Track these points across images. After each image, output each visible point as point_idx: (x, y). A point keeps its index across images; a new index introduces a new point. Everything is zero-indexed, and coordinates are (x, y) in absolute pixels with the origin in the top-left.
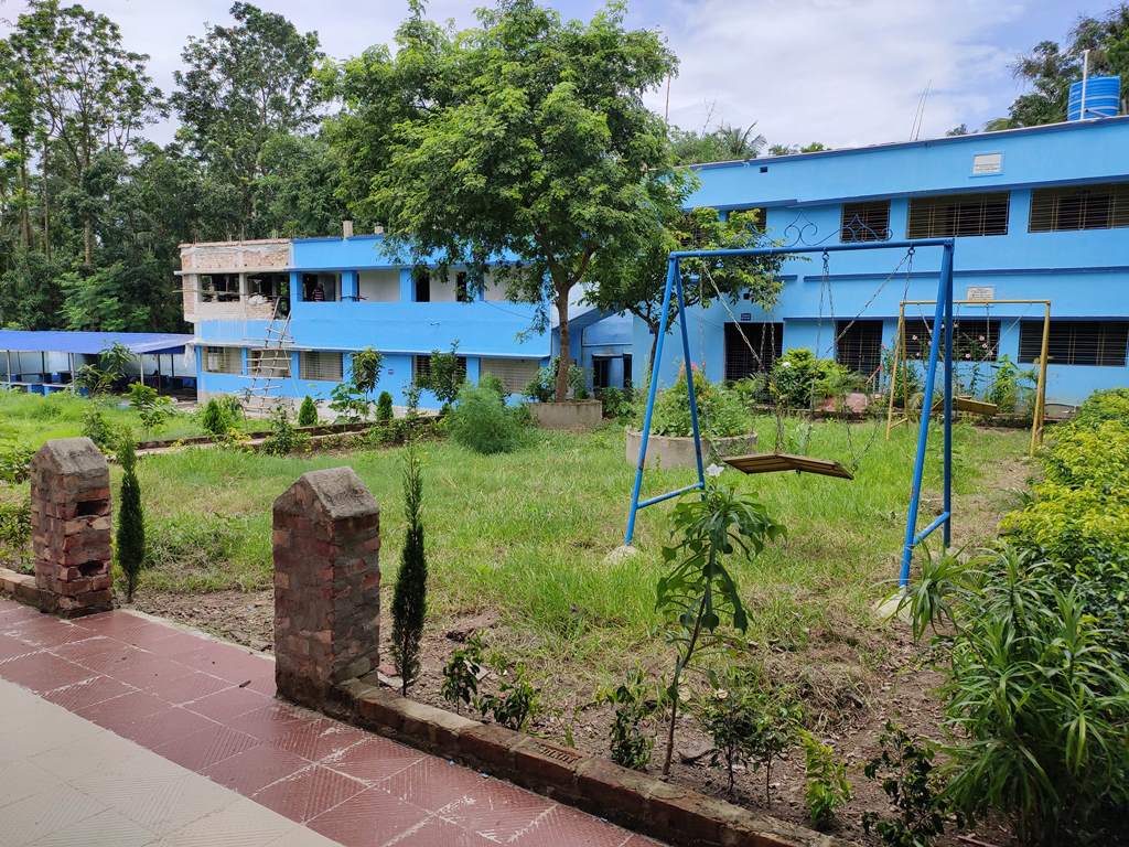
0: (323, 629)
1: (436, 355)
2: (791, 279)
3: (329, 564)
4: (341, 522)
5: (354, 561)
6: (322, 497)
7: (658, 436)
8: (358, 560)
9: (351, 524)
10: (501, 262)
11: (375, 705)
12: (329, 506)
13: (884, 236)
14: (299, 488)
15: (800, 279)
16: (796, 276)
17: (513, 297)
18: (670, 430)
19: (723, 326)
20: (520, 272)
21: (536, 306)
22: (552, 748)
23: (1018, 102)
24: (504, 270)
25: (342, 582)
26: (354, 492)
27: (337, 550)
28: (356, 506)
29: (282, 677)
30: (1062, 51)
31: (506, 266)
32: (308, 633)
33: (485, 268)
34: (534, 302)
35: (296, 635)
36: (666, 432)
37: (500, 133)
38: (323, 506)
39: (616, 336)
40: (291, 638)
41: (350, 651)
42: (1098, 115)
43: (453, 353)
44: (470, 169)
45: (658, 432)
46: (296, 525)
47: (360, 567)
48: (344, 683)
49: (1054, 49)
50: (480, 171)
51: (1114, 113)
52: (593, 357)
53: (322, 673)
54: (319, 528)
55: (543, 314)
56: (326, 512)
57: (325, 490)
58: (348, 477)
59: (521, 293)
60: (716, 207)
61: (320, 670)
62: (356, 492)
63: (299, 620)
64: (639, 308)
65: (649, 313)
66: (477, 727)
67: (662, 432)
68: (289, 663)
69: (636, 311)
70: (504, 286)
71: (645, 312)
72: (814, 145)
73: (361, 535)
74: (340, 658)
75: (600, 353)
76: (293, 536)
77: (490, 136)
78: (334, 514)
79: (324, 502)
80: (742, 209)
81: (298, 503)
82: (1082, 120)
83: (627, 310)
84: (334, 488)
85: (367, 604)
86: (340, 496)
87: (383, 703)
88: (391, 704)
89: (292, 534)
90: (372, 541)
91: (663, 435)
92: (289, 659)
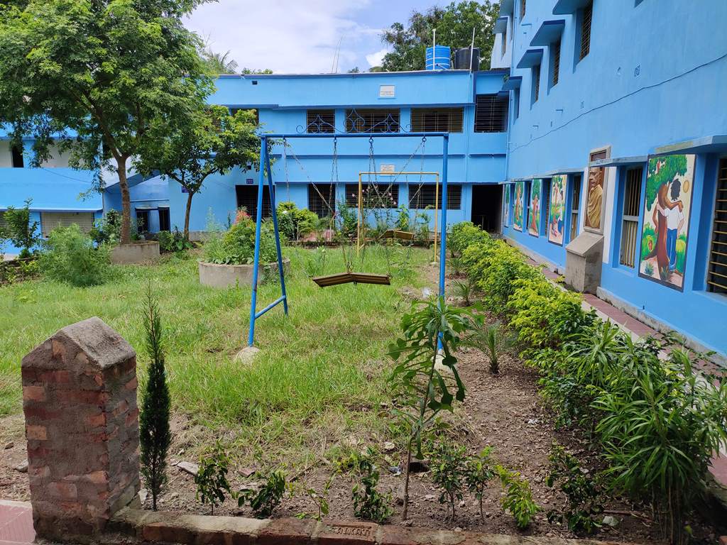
0: (93, 471)
1: (11, 210)
2: (279, 156)
3: (100, 411)
4: (109, 370)
5: (120, 403)
6: (86, 349)
7: (225, 265)
8: (123, 402)
9: (116, 370)
10: (63, 137)
11: (161, 528)
12: (95, 357)
13: (332, 131)
14: (56, 343)
15: (284, 157)
16: (281, 155)
17: (75, 165)
18: (234, 260)
19: (235, 187)
20: (81, 144)
21: (93, 173)
22: (343, 526)
23: (386, 57)
24: (67, 144)
25: (113, 425)
26: (111, 341)
27: (107, 396)
28: (118, 353)
29: (42, 524)
30: (405, 30)
31: (69, 140)
32: (76, 477)
33: (50, 141)
34: (92, 169)
35: (59, 481)
36: (231, 262)
37: (73, 30)
38: (89, 358)
39: (151, 194)
40: (52, 485)
41: (121, 484)
42: (442, 68)
43: (27, 209)
44: (45, 57)
45: (225, 262)
46: (54, 379)
47: (124, 407)
48: (118, 514)
49: (402, 28)
50: (53, 59)
51: (449, 68)
52: (136, 210)
53: (95, 511)
54: (84, 378)
55: (100, 178)
56: (93, 363)
57: (87, 342)
58: (100, 327)
59: (82, 162)
60: (227, 106)
61: (91, 508)
62: (112, 340)
63: (62, 467)
64: (175, 174)
65: (183, 177)
66: (270, 524)
67: (227, 261)
68: (50, 509)
69: (173, 176)
70: (69, 155)
71: (180, 178)
72: (267, 71)
73: (124, 378)
74: (114, 493)
75: (141, 207)
76: (50, 389)
77: (63, 32)
78: (102, 364)
79: (90, 353)
80: (245, 108)
81: (56, 358)
82: (434, 70)
83: (166, 175)
84: (94, 339)
85: (130, 439)
86: (101, 345)
87: (169, 524)
88: (177, 523)
89: (49, 386)
90: (131, 382)
91: (228, 264)
92: (50, 505)
